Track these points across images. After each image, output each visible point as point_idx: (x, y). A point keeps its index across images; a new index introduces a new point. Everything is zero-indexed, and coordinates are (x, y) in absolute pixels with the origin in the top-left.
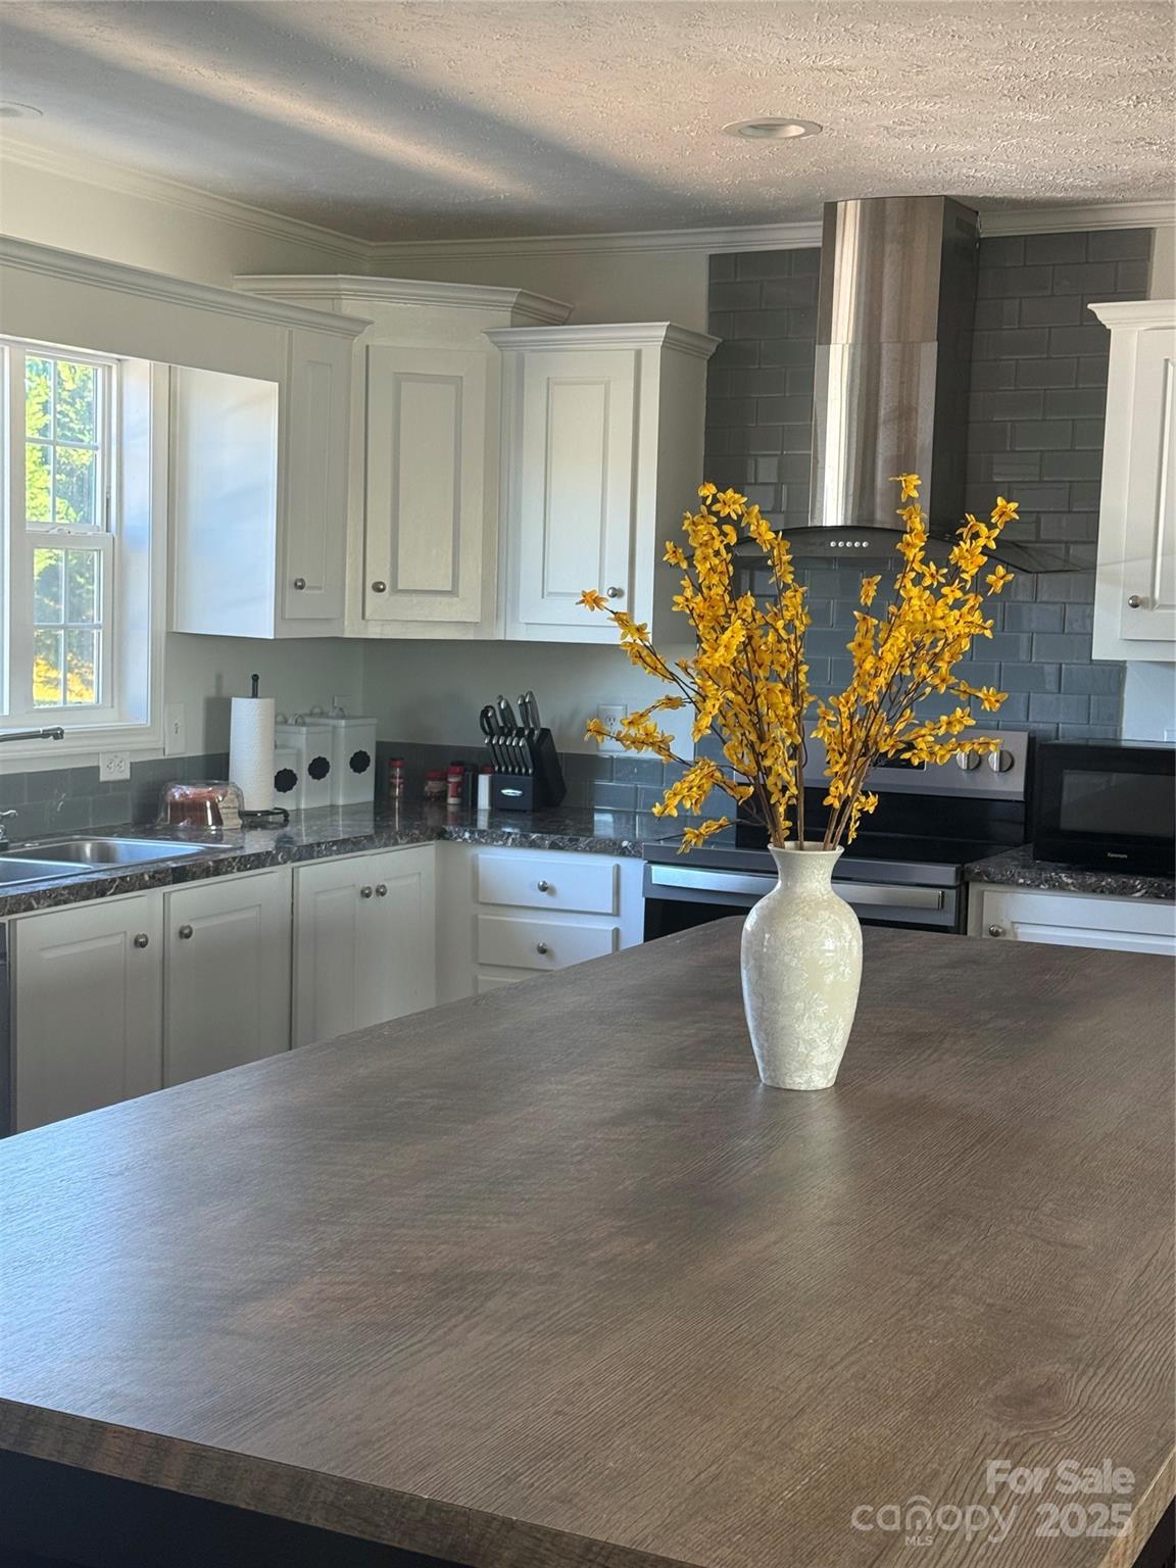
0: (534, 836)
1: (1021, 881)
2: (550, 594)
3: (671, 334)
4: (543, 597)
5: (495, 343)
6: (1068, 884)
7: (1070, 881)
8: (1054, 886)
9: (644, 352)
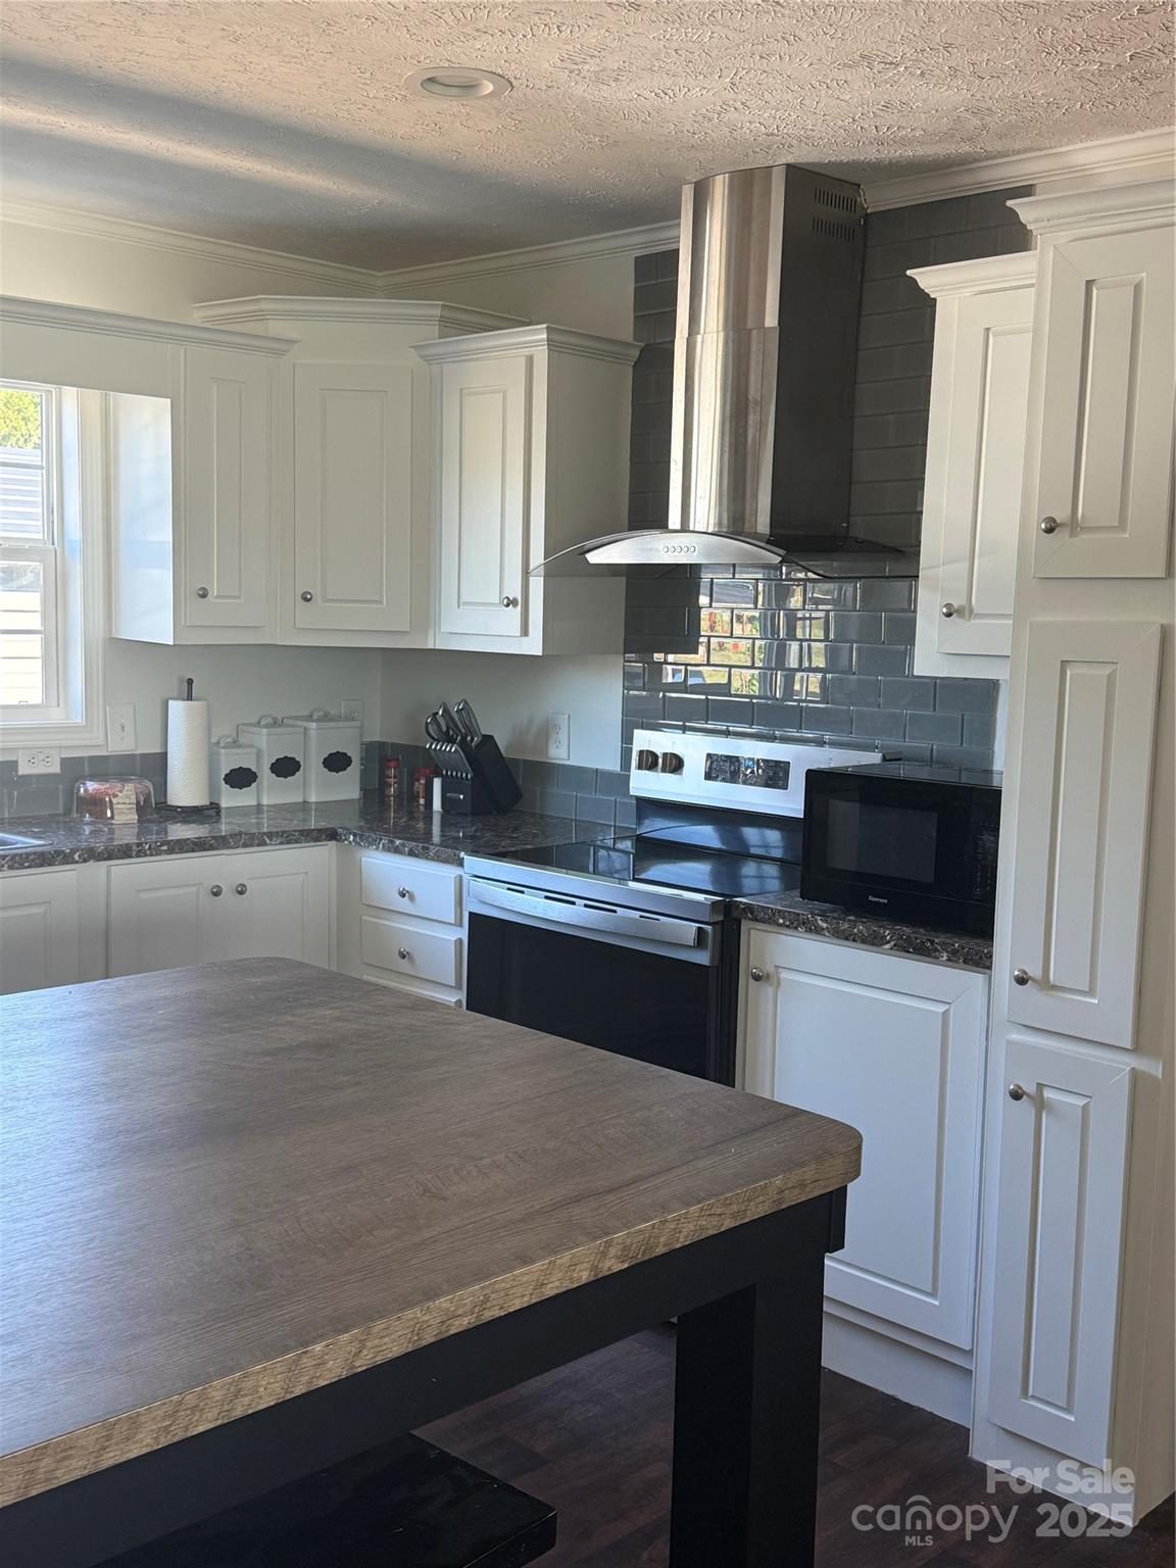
0: (398, 842)
1: (781, 921)
2: (464, 603)
3: (552, 337)
4: (459, 606)
5: (422, 357)
6: (823, 929)
7: (825, 925)
8: (811, 929)
9: (535, 356)
